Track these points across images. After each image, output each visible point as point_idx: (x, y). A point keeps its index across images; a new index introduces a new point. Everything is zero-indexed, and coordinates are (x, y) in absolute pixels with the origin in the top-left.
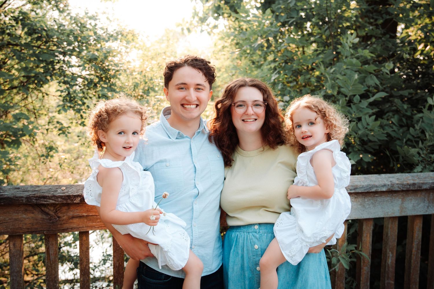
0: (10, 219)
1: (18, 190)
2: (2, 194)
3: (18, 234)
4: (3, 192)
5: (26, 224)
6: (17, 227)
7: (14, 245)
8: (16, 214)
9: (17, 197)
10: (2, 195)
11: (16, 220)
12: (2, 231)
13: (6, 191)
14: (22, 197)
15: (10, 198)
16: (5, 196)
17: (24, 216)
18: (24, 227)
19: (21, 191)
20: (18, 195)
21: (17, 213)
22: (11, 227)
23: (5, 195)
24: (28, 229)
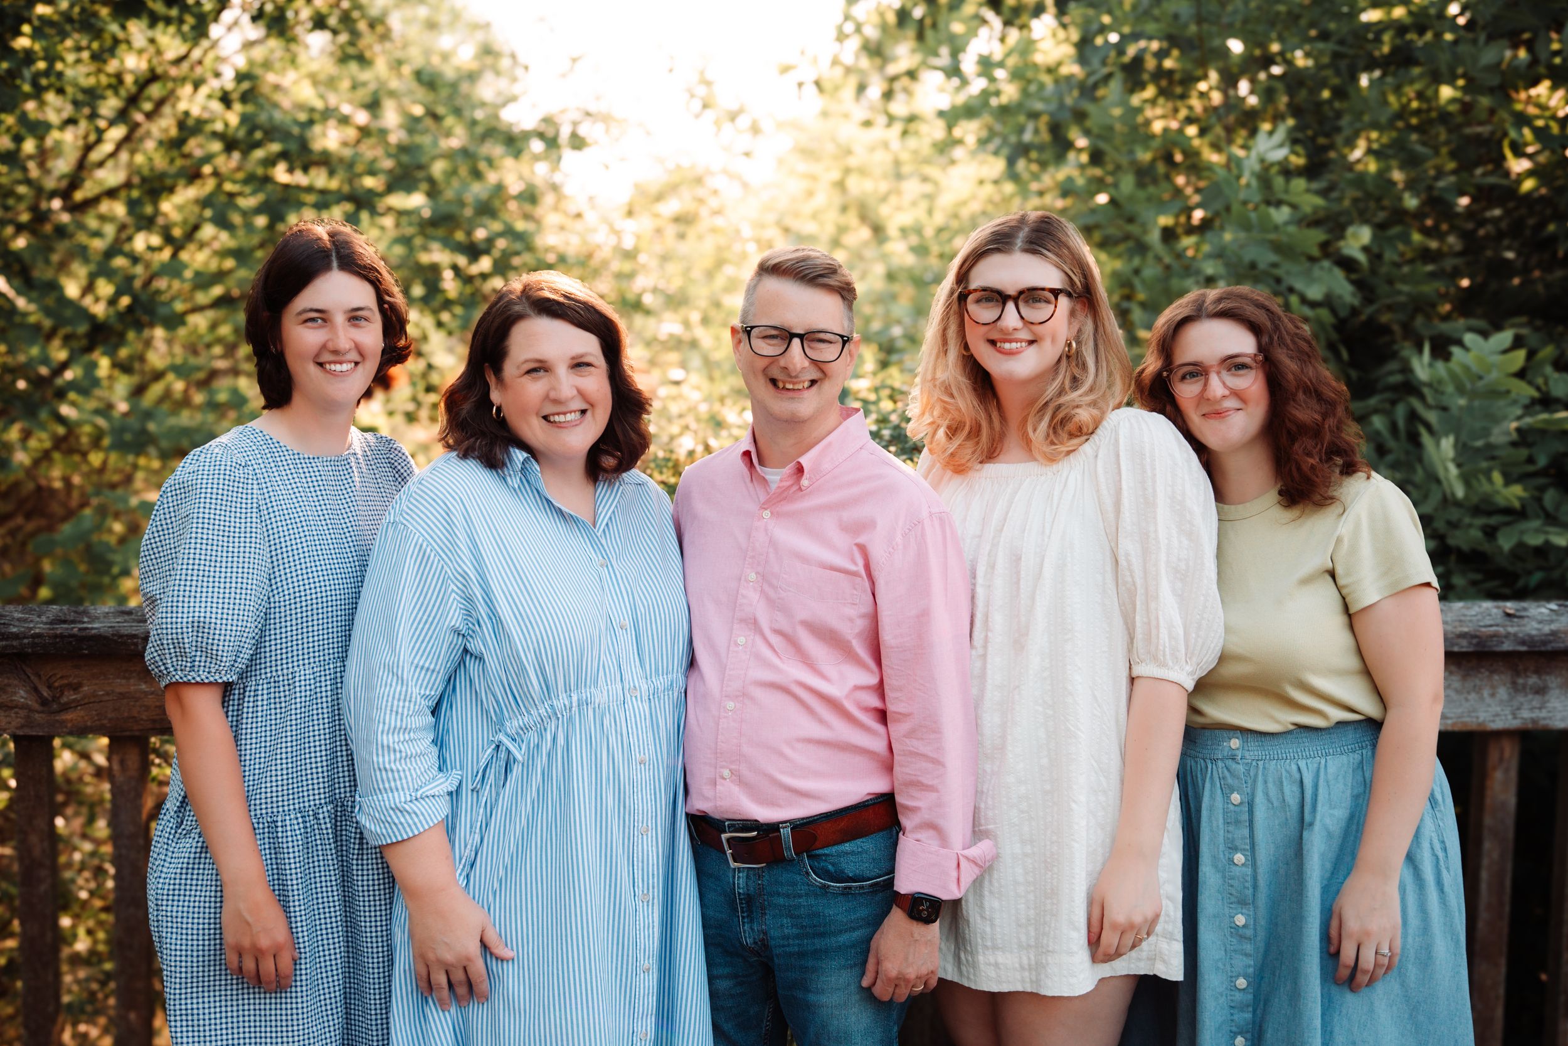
0: (108, 694)
1: (126, 617)
2: (85, 625)
3: (128, 733)
4: (89, 622)
5: (147, 708)
6: (126, 714)
7: (122, 762)
8: (124, 681)
9: (121, 636)
10: (87, 629)
11: (122, 696)
12: (89, 724)
13: (97, 618)
14: (135, 636)
15: (105, 638)
16: (93, 632)
17: (143, 687)
18: (144, 717)
19: (134, 621)
20: (124, 631)
21: (125, 678)
22: (110, 716)
23: (92, 628)
24: (154, 721)
